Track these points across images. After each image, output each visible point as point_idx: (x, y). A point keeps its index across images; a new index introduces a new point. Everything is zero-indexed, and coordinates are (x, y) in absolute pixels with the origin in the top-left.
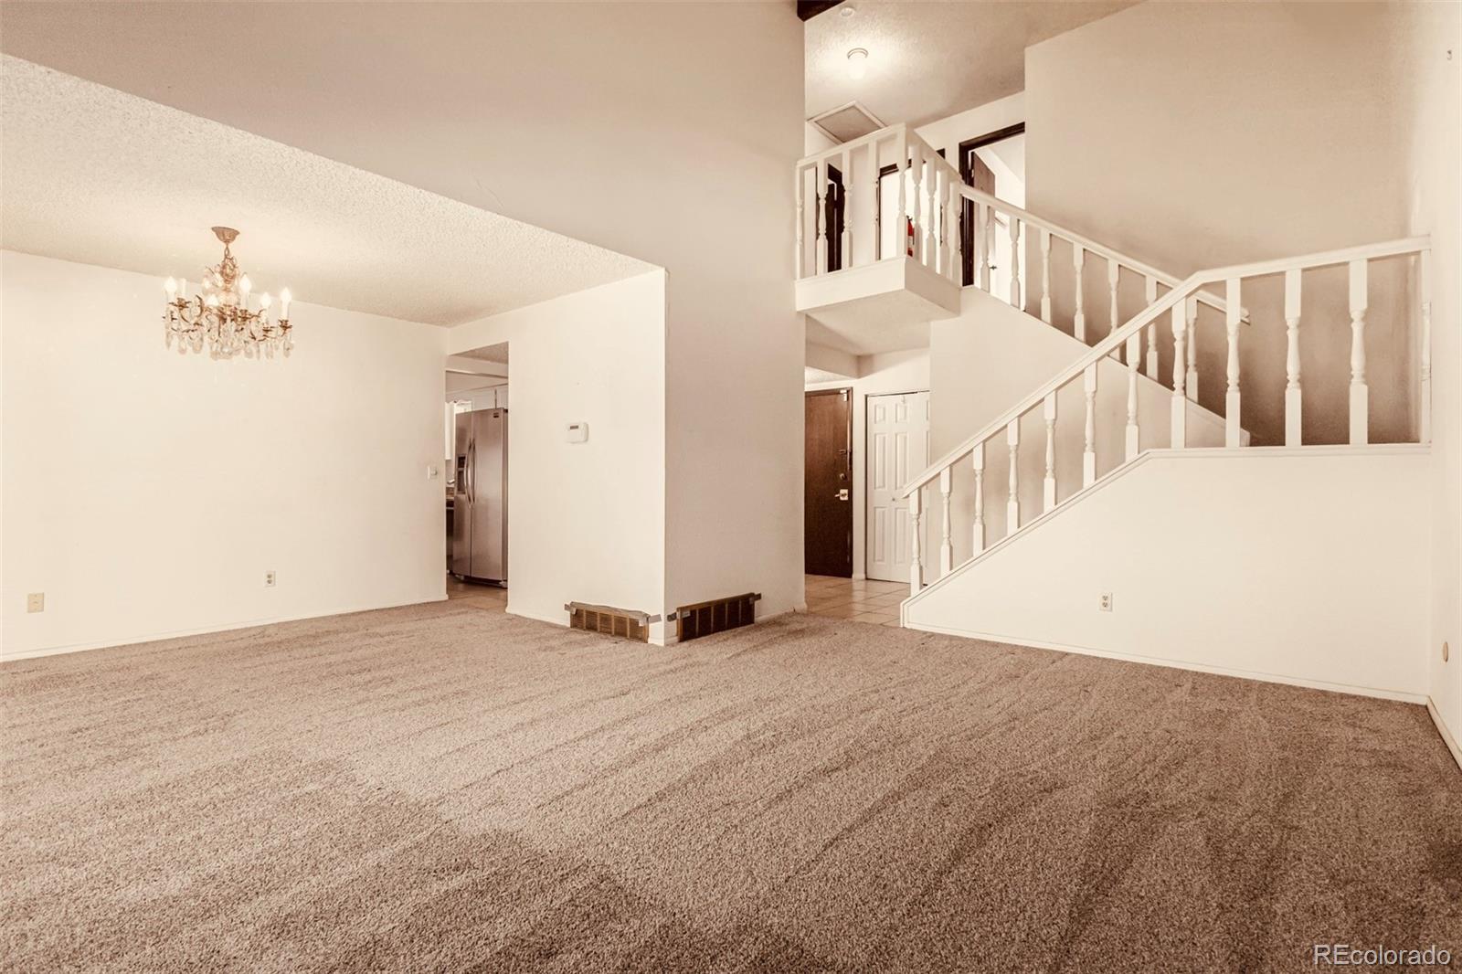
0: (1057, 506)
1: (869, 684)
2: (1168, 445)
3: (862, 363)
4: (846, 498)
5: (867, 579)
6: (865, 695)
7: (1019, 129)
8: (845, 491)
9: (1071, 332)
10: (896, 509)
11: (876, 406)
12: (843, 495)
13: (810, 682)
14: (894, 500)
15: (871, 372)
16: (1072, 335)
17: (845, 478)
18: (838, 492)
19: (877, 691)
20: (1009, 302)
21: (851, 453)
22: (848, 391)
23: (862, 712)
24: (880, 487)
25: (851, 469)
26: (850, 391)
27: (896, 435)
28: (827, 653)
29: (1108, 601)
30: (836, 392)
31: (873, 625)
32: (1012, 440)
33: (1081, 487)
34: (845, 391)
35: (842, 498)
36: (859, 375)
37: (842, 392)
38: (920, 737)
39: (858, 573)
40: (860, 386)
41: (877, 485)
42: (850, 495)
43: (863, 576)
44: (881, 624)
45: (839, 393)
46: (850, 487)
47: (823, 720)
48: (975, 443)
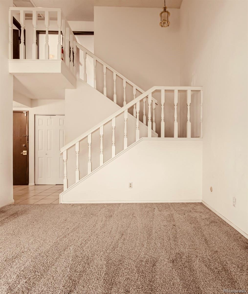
0: (116, 156)
1: (60, 234)
2: (147, 136)
3: (33, 102)
4: (26, 154)
5: (35, 185)
6: (61, 240)
7: (92, 33)
8: (26, 151)
9: (112, 100)
10: (48, 158)
11: (39, 119)
12: (24, 153)
13: (32, 240)
14: (46, 154)
15: (37, 106)
16: (113, 101)
17: (26, 146)
18: (23, 152)
19: (65, 237)
20: (93, 87)
21: (28, 136)
22: (27, 112)
23: (65, 250)
24: (40, 150)
25: (28, 142)
26: (27, 113)
27: (47, 130)
28: (33, 223)
29: (131, 185)
30: (21, 112)
31: (48, 204)
32: (101, 133)
33: (123, 149)
34: (26, 112)
35: (24, 154)
36: (32, 106)
37: (24, 112)
38: (96, 255)
39: (31, 183)
40: (32, 111)
41: (39, 149)
42: (28, 153)
43: (34, 184)
44: (51, 204)
45: (23, 113)
46: (27, 150)
47: (48, 261)
48: (88, 133)
